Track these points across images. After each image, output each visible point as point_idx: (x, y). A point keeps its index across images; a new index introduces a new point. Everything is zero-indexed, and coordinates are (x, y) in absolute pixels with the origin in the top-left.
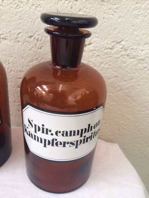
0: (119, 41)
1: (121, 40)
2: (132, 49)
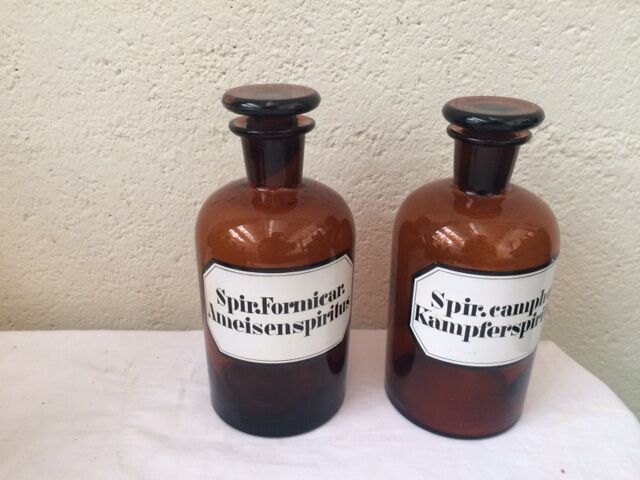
2: (570, 139)
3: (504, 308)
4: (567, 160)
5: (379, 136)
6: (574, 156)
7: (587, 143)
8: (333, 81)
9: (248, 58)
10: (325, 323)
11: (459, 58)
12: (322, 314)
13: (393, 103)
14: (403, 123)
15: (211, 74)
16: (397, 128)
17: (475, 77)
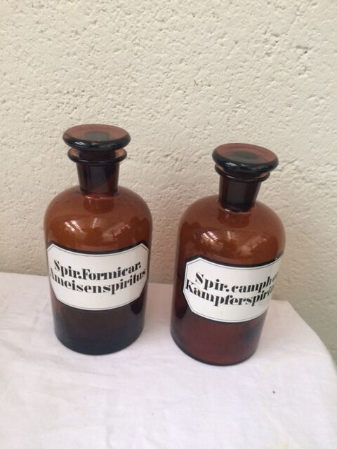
0: (291, 160)
1: (294, 159)
2: (309, 171)
3: (241, 287)
4: (306, 185)
5: (180, 158)
6: (311, 182)
7: (320, 174)
8: (150, 119)
9: (92, 100)
10: (126, 286)
11: (236, 112)
12: (123, 281)
13: (190, 137)
14: (196, 151)
15: (66, 108)
16: (193, 154)
17: (246, 125)
